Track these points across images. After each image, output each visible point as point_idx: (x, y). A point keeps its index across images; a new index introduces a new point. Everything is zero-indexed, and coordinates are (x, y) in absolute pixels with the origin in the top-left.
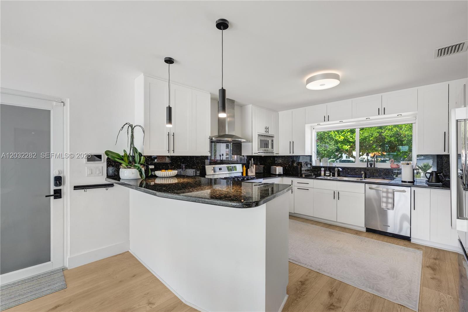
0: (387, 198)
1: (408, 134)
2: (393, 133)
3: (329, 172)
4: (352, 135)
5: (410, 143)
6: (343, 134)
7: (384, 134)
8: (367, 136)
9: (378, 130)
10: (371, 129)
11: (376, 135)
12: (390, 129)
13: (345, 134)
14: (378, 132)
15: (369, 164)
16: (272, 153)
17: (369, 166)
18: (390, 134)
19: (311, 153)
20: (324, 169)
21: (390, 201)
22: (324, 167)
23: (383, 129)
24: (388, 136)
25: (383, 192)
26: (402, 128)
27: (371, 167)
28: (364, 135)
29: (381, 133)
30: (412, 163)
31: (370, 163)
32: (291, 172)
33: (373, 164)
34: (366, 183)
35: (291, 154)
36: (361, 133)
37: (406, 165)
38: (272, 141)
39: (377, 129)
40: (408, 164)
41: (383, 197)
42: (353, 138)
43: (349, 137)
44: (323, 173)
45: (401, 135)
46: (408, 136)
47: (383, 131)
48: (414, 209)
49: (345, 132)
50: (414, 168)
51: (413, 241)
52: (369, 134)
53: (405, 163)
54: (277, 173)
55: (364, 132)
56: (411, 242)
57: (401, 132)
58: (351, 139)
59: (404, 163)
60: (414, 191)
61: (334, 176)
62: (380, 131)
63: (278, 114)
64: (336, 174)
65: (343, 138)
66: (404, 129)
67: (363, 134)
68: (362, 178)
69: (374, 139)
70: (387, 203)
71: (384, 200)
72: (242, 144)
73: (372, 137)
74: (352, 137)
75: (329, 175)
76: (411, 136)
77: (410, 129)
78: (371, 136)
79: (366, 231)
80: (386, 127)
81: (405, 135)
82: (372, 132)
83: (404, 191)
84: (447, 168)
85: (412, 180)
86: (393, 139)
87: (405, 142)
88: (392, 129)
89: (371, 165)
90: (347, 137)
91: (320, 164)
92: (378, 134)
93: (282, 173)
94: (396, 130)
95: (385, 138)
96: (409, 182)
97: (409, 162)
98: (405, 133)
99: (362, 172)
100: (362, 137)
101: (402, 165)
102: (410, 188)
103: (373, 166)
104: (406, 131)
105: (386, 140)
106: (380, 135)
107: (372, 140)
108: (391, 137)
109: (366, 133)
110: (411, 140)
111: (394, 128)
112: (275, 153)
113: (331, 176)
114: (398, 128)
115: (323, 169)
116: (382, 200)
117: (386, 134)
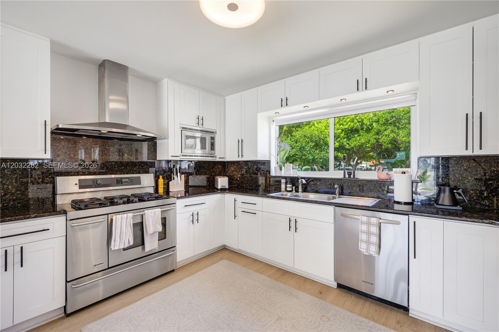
0: (369, 233)
1: (405, 140)
2: (390, 139)
3: (291, 185)
4: (348, 141)
5: (407, 149)
6: (338, 140)
7: (381, 140)
8: (364, 143)
9: (375, 137)
10: (368, 135)
11: (374, 141)
12: (387, 135)
13: (341, 140)
14: (375, 139)
15: (346, 173)
16: (213, 157)
17: (347, 176)
18: (387, 140)
19: (270, 157)
20: (285, 180)
21: (374, 239)
22: (285, 178)
23: (380, 135)
24: (385, 142)
25: (362, 223)
26: (400, 134)
27: (350, 177)
28: (360, 142)
29: (378, 139)
30: (409, 171)
31: (348, 172)
32: (244, 185)
33: (352, 173)
34: (336, 205)
35: (240, 159)
36: (358, 139)
37: (401, 174)
38: (213, 138)
39: (374, 135)
40: (405, 173)
41: (361, 232)
42: (349, 145)
43: (345, 144)
44: (283, 186)
45: (398, 142)
46: (405, 142)
47: (380, 137)
48: (415, 258)
49: (340, 138)
50: (413, 179)
51: (412, 313)
52: (366, 141)
53: (400, 171)
54: (219, 187)
55: (360, 138)
56: (410, 315)
57: (398, 138)
58: (348, 145)
59: (398, 171)
60: (415, 222)
61: (297, 191)
62: (377, 137)
63: (225, 100)
64: (300, 190)
65: (338, 144)
66: (401, 135)
67: (359, 140)
68: (336, 195)
69: (371, 145)
70: (368, 243)
71: (364, 237)
72: (158, 142)
73: (369, 143)
74: (349, 143)
75: (291, 189)
76: (409, 142)
77: (408, 135)
78: (367, 142)
79: (337, 287)
80: (384, 133)
81: (402, 141)
82: (368, 138)
83: (398, 223)
84: (467, 179)
85: (410, 201)
86: (390, 146)
87: (403, 149)
88: (389, 135)
89: (350, 174)
90: (343, 143)
91: (281, 173)
92: (375, 140)
93: (227, 187)
94: (392, 136)
95: (382, 145)
96: (406, 204)
97: (405, 170)
98: (403, 139)
99: (336, 186)
100: (359, 144)
101: (395, 175)
102: (407, 216)
103: (352, 176)
104: (403, 137)
105: (383, 147)
106: (377, 142)
107: (369, 147)
108: (388, 144)
109: (363, 140)
110: (409, 146)
111: (391, 134)
112: (218, 157)
113: (294, 191)
114: (395, 134)
115: (283, 181)
116: (360, 238)
117: (383, 141)
